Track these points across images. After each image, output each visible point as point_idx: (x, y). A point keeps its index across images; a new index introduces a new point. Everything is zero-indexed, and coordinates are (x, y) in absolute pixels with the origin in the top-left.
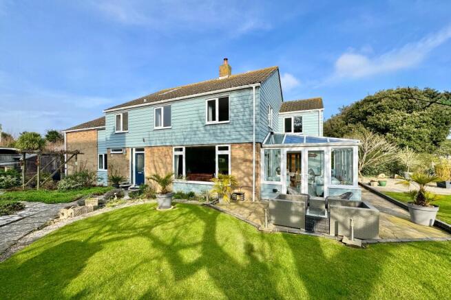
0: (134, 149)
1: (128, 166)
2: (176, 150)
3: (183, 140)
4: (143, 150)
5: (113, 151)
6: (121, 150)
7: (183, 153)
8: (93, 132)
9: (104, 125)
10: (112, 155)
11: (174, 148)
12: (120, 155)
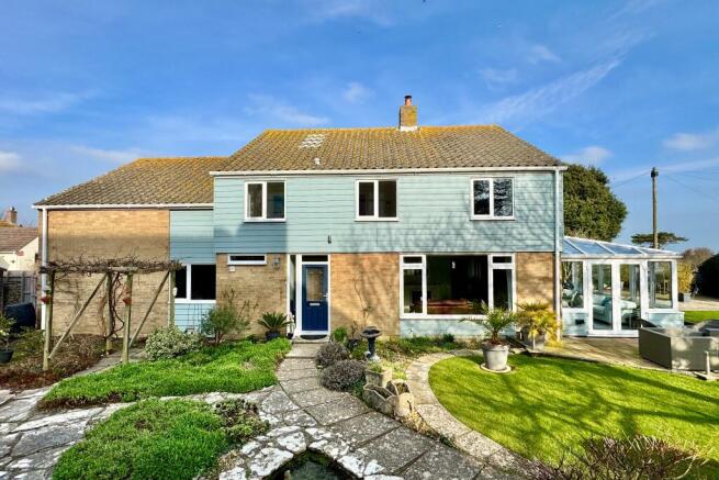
0: (299, 258)
1: (282, 291)
2: (407, 260)
3: (431, 244)
4: (324, 258)
5: (233, 258)
6: (262, 258)
7: (423, 266)
8: (155, 213)
9: (212, 201)
10: (232, 269)
11: (402, 257)
12: (260, 269)
